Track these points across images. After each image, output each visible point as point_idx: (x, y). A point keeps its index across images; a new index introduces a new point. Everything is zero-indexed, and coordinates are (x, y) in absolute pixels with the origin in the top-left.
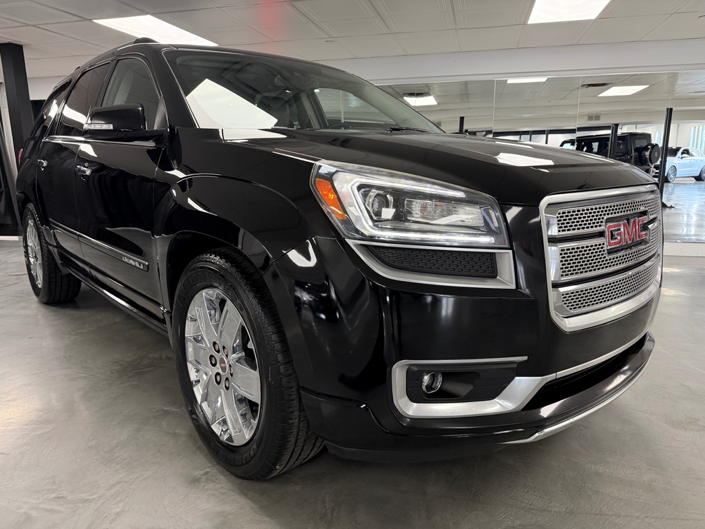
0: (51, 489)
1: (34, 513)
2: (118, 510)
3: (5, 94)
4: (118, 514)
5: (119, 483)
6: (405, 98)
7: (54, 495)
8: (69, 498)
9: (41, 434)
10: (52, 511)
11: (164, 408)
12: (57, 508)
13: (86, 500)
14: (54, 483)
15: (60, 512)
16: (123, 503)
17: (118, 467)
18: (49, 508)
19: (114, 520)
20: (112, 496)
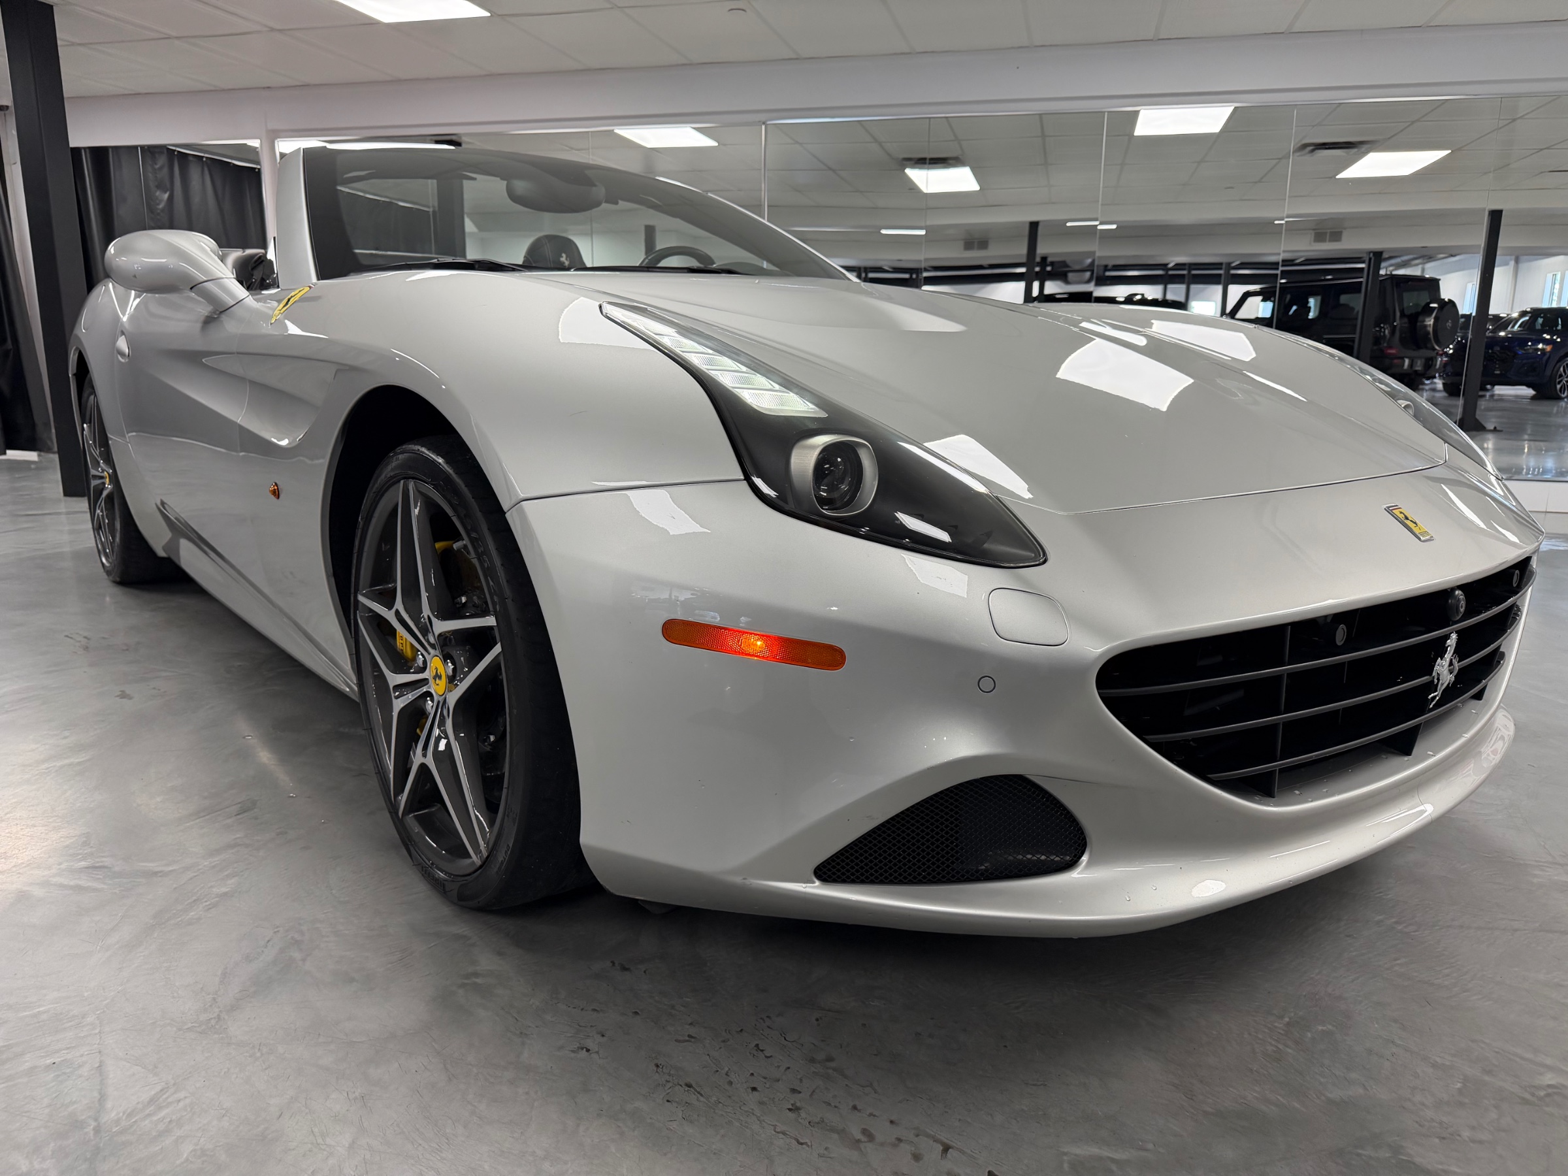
0: (79, 854)
1: (38, 892)
2: (224, 890)
3: (15, 132)
4: (225, 894)
5: (230, 846)
6: (909, 172)
7: (83, 864)
8: (117, 869)
9: (62, 767)
10: (79, 889)
11: (341, 729)
12: (90, 884)
13: (155, 874)
14: (85, 844)
15: (95, 890)
16: (237, 878)
17: (229, 821)
18: (72, 883)
19: (215, 905)
20: (214, 867)
